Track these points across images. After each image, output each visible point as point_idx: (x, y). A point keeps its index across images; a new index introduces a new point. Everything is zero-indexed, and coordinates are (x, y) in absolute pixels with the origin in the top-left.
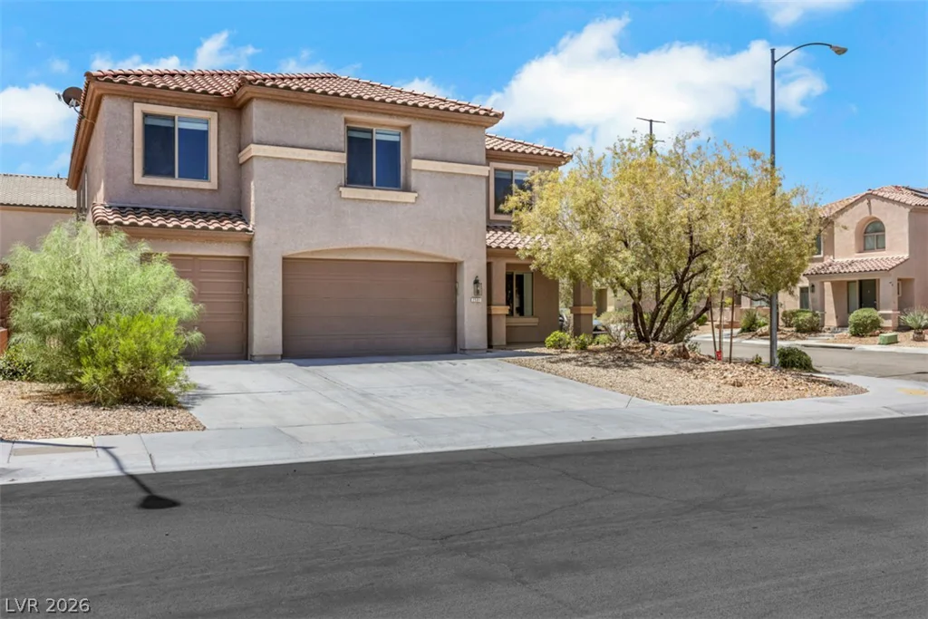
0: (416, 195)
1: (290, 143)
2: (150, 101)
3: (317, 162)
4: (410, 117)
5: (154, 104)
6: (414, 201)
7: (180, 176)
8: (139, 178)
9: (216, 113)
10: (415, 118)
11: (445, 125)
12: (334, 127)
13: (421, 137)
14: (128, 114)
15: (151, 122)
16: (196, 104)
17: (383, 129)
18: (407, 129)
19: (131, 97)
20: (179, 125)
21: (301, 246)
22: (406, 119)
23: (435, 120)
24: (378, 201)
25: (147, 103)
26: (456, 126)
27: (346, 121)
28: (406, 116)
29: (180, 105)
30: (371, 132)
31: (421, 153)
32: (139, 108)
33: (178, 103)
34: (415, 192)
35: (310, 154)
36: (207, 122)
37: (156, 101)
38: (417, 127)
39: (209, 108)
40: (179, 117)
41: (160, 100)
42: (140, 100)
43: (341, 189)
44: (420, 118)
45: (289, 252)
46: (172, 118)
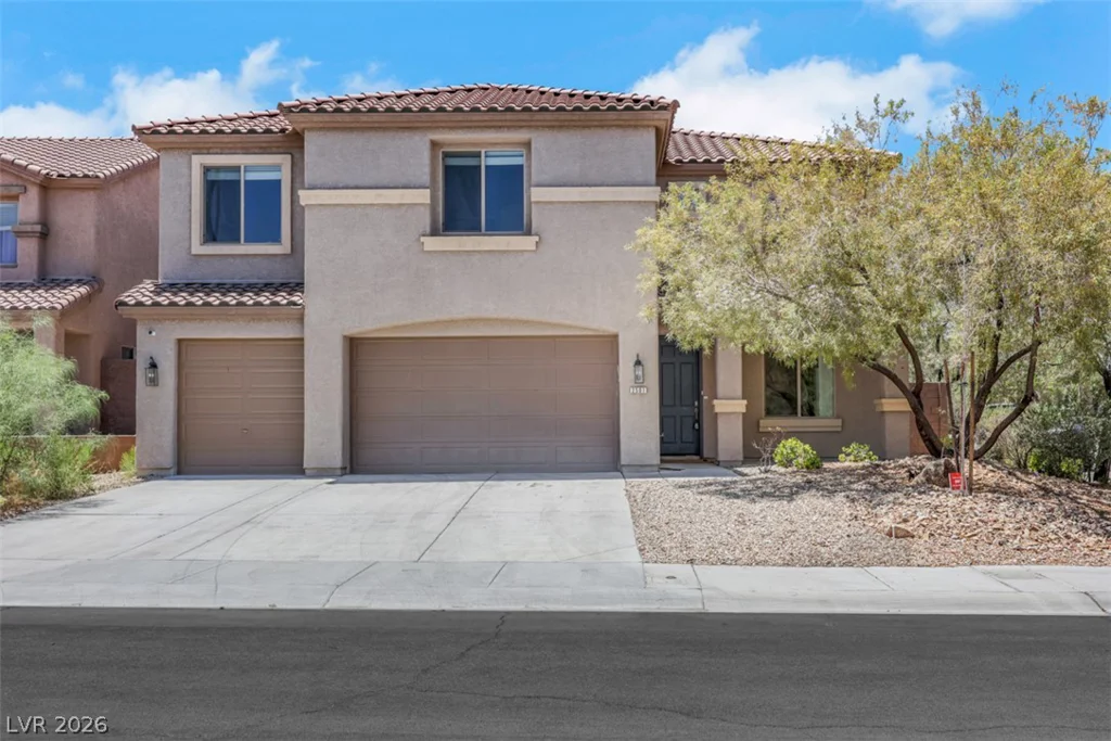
0: (537, 238)
1: (352, 184)
2: (211, 151)
3: (390, 206)
4: (530, 127)
5: (217, 153)
6: (534, 248)
7: (246, 241)
8: (198, 248)
9: (289, 157)
10: (537, 127)
11: (586, 132)
12: (415, 154)
13: (547, 153)
14: (185, 171)
15: (212, 176)
16: (264, 148)
17: (494, 148)
18: (528, 145)
19: (189, 149)
20: (244, 177)
21: (369, 322)
22: (523, 130)
23: (568, 127)
24: (479, 252)
25: (208, 154)
26: (599, 131)
27: (434, 145)
28: (521, 127)
29: (247, 151)
30: (478, 155)
31: (545, 178)
32: (198, 161)
33: (242, 148)
34: (536, 235)
35: (380, 196)
36: (277, 168)
37: (219, 151)
38: (541, 141)
39: (281, 150)
40: (245, 167)
41: (222, 148)
42: (199, 151)
43: (422, 239)
44: (543, 127)
45: (355, 330)
46: (237, 169)
